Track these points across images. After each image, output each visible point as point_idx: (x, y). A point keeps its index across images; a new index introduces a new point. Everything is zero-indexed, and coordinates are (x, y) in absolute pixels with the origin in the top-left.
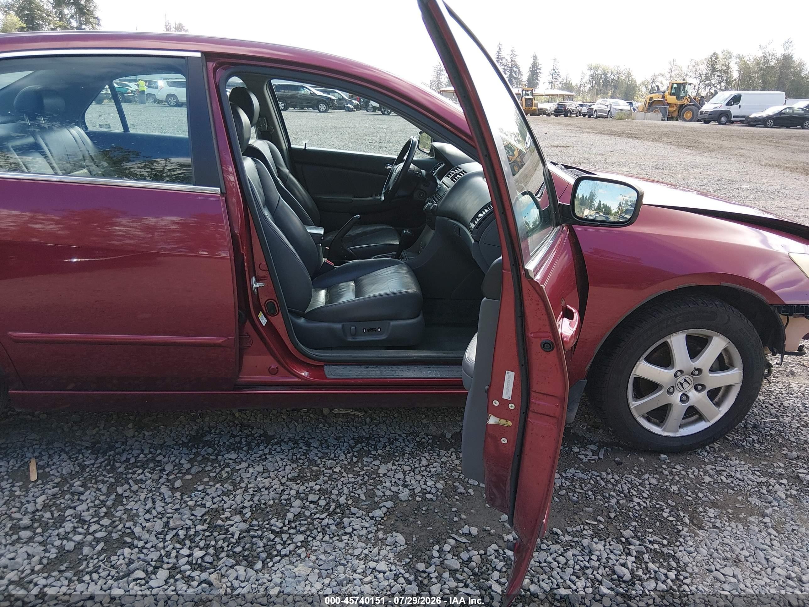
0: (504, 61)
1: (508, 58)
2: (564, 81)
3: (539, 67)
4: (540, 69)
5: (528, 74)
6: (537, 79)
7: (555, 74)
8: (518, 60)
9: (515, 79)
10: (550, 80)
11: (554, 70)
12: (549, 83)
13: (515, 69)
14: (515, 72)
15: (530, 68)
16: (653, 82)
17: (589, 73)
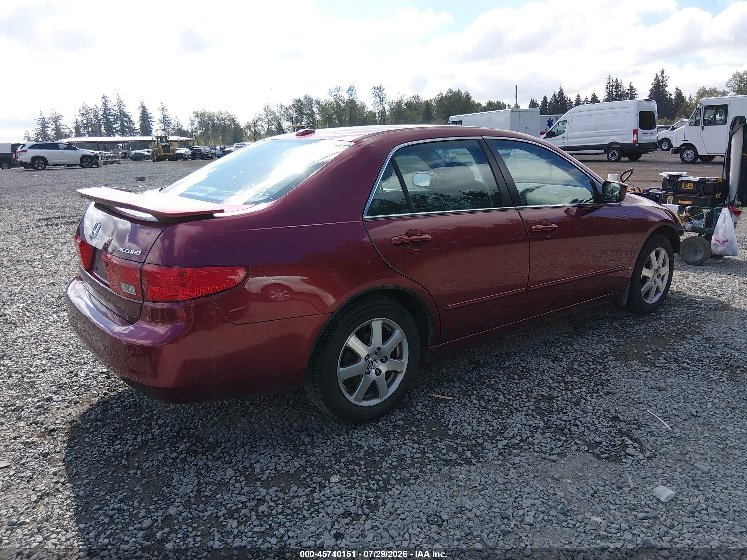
0: (112, 112)
1: (116, 108)
2: (176, 128)
3: (150, 115)
4: (150, 118)
5: (140, 123)
6: (150, 127)
7: (165, 121)
8: (126, 110)
9: (127, 127)
10: (163, 127)
11: (164, 118)
12: (162, 130)
13: (125, 119)
14: (126, 121)
15: (140, 117)
16: (255, 126)
17: (197, 120)
